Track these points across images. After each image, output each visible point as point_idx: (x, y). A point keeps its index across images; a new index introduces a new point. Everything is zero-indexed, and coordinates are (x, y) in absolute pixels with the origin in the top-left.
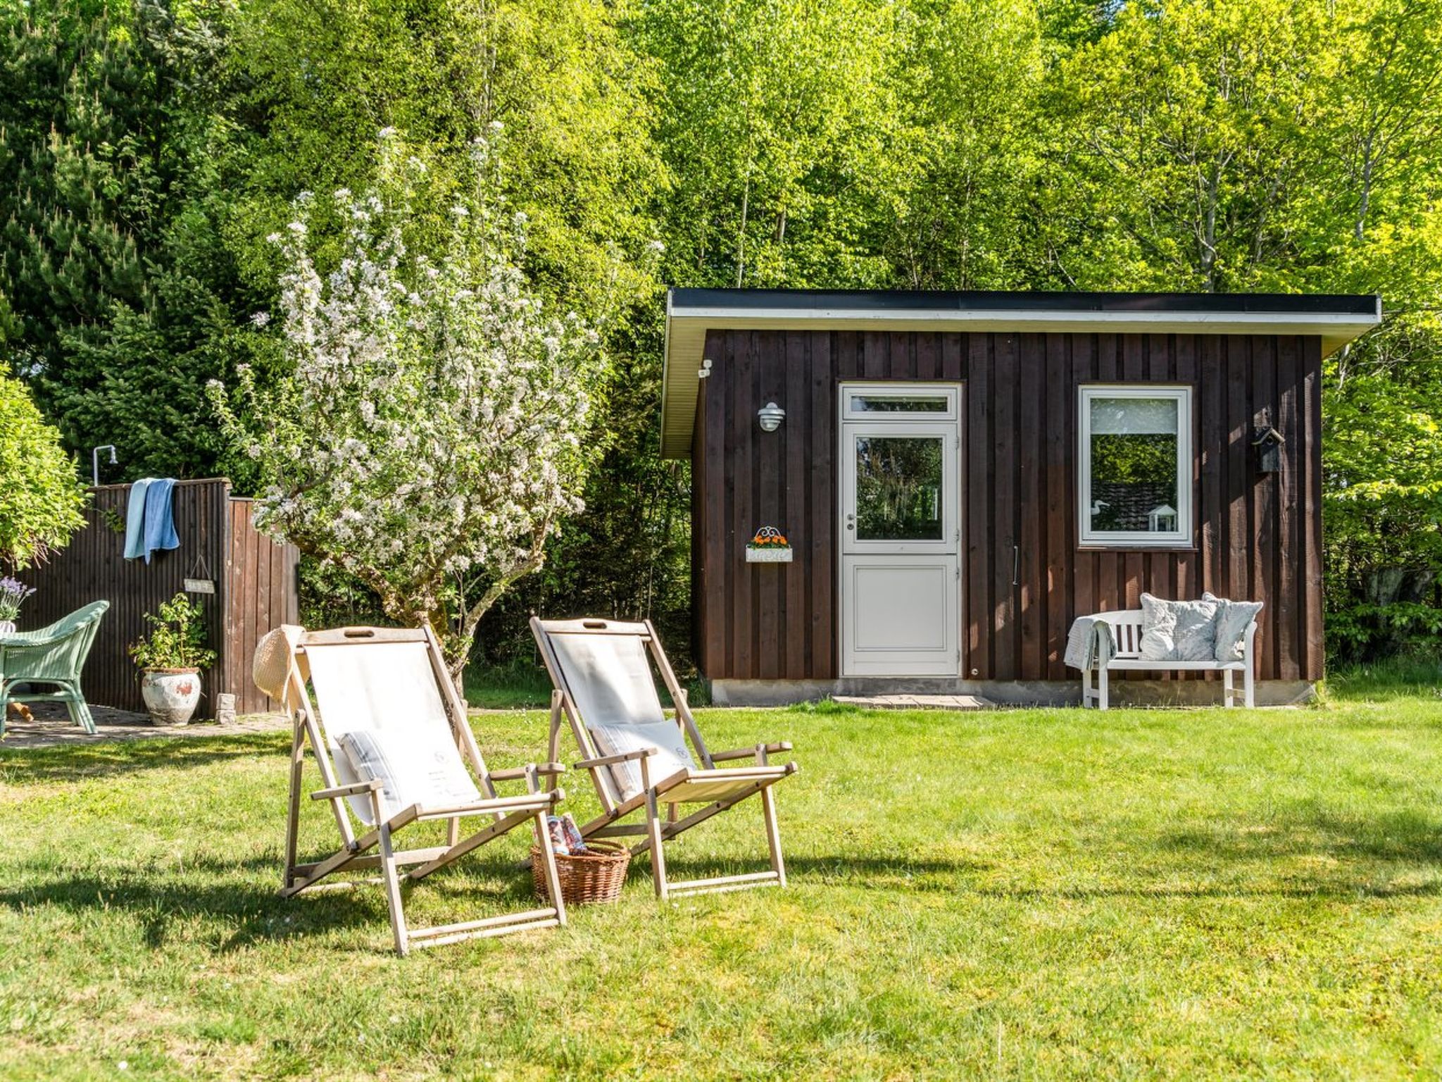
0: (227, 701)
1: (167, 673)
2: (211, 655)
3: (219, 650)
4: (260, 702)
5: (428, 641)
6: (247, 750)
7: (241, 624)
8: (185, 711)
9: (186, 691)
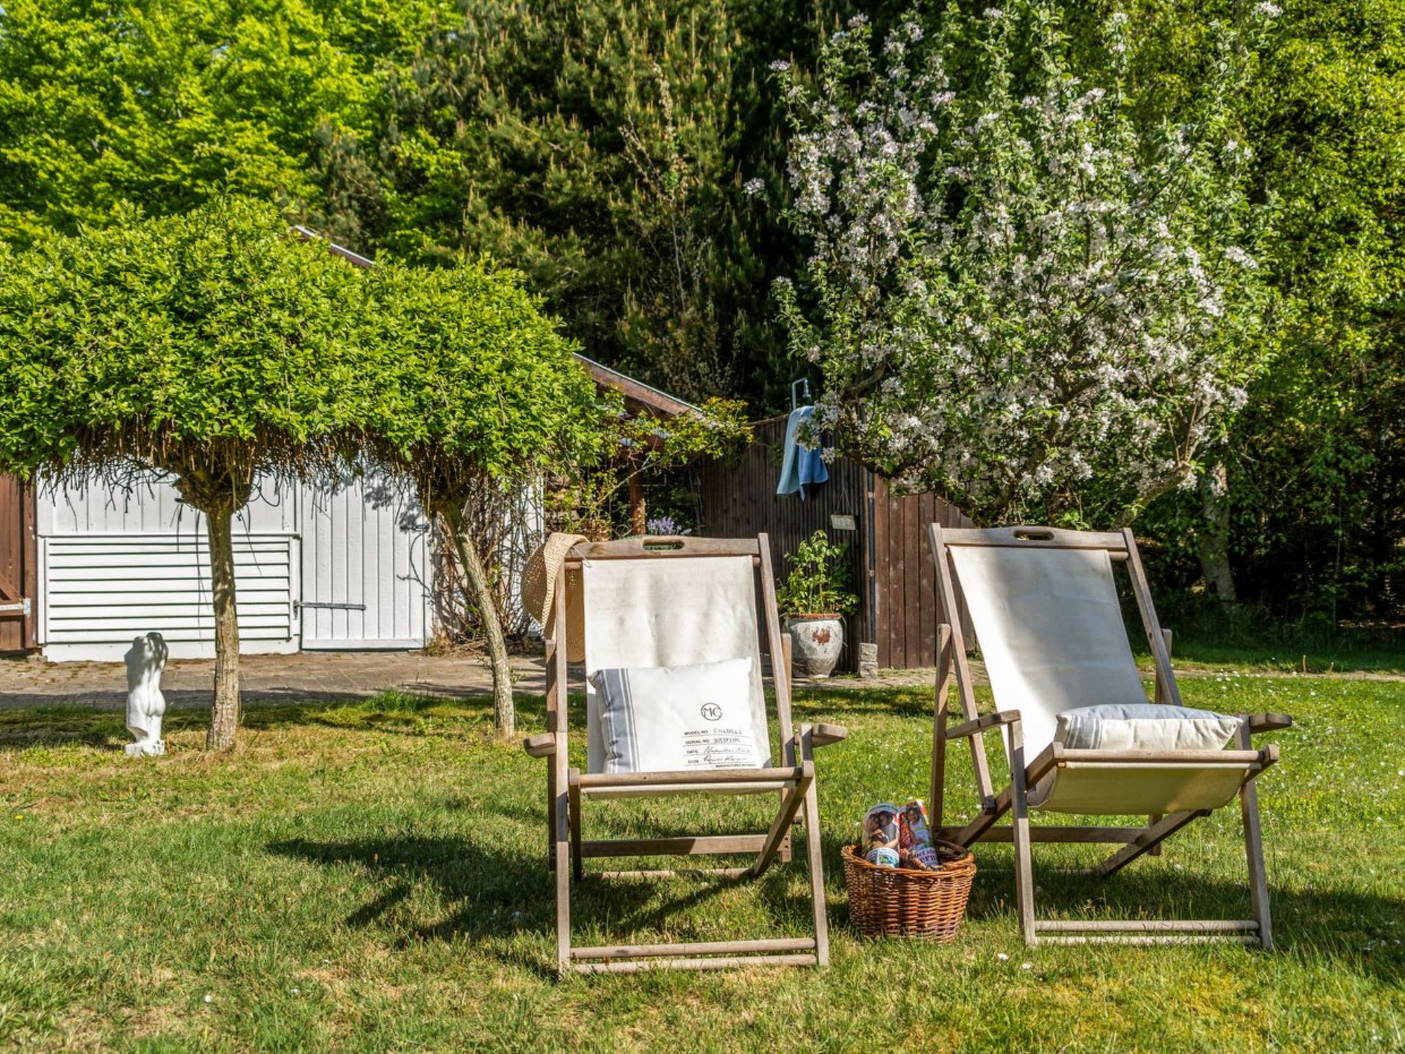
0: (869, 651)
1: (802, 619)
2: (853, 599)
3: (861, 595)
4: (926, 655)
5: (759, 556)
6: (875, 706)
7: (901, 566)
8: (823, 661)
9: (824, 638)
